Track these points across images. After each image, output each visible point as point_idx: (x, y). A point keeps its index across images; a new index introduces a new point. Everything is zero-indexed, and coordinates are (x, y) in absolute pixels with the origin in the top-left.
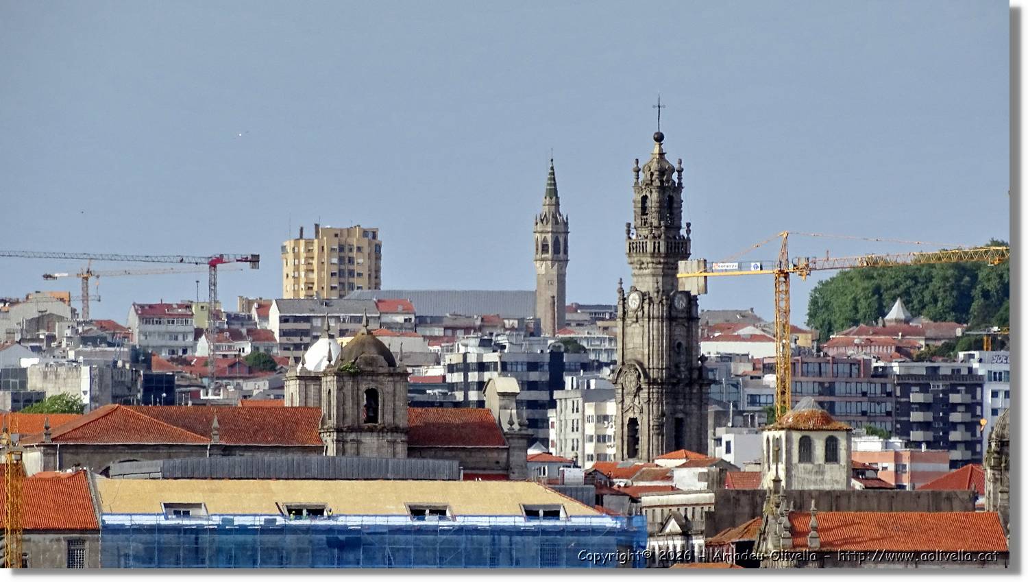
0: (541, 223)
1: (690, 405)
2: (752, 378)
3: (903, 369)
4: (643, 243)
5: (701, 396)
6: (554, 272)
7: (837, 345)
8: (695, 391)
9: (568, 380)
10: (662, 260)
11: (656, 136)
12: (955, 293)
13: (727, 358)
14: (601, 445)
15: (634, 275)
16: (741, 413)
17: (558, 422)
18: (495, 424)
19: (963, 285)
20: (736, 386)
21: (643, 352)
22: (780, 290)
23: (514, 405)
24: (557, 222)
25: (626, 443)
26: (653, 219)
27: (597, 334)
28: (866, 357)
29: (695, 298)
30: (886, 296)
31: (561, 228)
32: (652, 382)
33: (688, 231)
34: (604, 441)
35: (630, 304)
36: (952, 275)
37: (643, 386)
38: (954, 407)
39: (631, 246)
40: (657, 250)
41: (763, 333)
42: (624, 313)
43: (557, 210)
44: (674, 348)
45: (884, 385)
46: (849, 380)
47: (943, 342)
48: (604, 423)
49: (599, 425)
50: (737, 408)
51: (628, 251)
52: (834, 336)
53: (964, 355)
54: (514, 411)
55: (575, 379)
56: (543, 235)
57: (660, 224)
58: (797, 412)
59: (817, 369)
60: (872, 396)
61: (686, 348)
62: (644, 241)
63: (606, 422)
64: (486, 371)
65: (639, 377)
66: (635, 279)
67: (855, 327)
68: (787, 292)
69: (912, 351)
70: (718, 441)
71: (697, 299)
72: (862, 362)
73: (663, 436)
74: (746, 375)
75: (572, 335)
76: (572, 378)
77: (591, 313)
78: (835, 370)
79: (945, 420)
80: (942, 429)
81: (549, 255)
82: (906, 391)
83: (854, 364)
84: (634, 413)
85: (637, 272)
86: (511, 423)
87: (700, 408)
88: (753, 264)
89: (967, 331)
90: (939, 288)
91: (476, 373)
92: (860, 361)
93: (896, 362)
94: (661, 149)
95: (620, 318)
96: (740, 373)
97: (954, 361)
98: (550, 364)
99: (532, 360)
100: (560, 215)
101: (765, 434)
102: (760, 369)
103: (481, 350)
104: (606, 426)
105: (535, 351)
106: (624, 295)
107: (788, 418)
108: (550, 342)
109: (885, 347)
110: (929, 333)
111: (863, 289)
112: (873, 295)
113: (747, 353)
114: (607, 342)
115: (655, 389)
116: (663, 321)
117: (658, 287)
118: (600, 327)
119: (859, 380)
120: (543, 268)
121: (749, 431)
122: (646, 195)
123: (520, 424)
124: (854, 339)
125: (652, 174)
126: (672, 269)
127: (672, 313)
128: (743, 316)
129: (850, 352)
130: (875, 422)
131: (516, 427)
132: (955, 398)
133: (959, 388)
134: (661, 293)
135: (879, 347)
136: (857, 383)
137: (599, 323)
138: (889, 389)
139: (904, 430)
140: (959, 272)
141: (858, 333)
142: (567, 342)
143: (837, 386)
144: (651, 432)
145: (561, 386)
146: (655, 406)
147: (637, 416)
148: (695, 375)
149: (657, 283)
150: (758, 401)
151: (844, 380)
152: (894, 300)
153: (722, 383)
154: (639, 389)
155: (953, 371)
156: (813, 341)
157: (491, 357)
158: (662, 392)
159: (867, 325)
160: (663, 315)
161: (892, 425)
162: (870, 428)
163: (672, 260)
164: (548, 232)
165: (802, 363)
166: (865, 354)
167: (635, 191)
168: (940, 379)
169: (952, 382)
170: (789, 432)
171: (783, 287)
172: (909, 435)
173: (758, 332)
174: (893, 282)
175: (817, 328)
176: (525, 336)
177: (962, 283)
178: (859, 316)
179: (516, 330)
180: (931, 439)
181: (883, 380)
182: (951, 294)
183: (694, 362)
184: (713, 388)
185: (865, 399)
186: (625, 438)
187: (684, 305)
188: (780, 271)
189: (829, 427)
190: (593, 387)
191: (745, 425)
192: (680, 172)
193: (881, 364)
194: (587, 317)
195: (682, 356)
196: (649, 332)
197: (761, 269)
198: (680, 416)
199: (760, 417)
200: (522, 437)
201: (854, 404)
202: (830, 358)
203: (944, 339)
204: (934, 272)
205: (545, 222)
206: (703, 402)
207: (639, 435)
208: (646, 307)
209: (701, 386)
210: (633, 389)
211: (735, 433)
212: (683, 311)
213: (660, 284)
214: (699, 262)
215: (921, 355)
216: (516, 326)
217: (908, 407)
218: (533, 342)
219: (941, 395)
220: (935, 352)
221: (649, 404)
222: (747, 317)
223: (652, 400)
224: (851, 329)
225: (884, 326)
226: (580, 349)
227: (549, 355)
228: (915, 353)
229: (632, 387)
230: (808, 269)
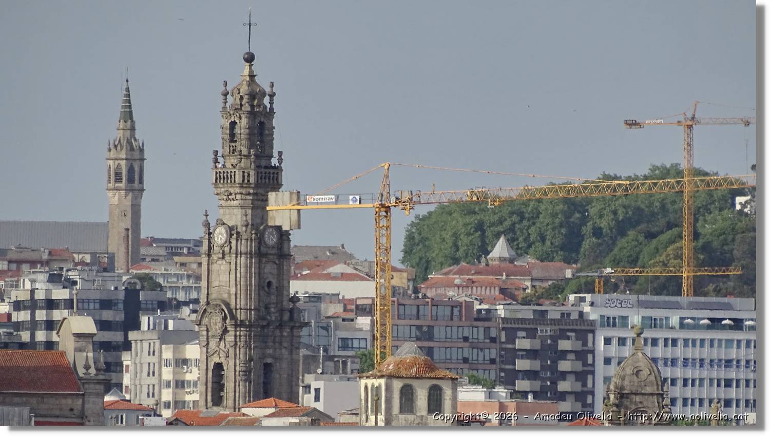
0: (115, 150)
1: (281, 349)
2: (344, 320)
3: (508, 312)
4: (231, 172)
5: (292, 340)
6: (128, 203)
7: (436, 285)
8: (285, 334)
9: (144, 320)
10: (251, 191)
11: (246, 56)
12: (563, 231)
13: (317, 298)
14: (179, 391)
15: (221, 207)
16: (331, 358)
17: (133, 365)
18: (70, 368)
19: (573, 222)
20: (326, 328)
21: (229, 291)
22: (381, 225)
23: (91, 347)
24: (132, 149)
25: (210, 389)
26: (242, 146)
27: (173, 270)
28: (468, 299)
29: (287, 234)
30: (489, 233)
31: (136, 155)
32: (238, 325)
33: (280, 160)
34: (183, 387)
35: (216, 239)
36: (562, 212)
37: (229, 328)
38: (563, 355)
39: (218, 175)
40: (246, 181)
41: (355, 272)
42: (210, 248)
43: (133, 135)
44: (263, 287)
45: (487, 329)
46: (450, 323)
47: (550, 283)
48: (183, 368)
49: (178, 369)
50: (327, 353)
51: (214, 182)
52: (432, 276)
53: (575, 297)
54: (91, 355)
55: (151, 318)
56: (117, 162)
57: (249, 153)
58: (398, 358)
59: (414, 312)
60: (474, 341)
61: (277, 288)
62: (233, 170)
63: (185, 367)
64: (56, 309)
65: (225, 318)
66: (221, 211)
67: (455, 266)
68: (388, 227)
69: (516, 293)
70: (307, 388)
71: (290, 234)
72: (464, 304)
73: (250, 382)
74: (338, 317)
75: (147, 271)
76: (149, 318)
77: (167, 248)
78: (434, 313)
79: (553, 368)
80: (549, 379)
81: (122, 185)
82: (512, 336)
83: (456, 307)
84: (220, 357)
85: (223, 203)
86: (87, 367)
87: (291, 353)
88: (351, 197)
89: (577, 272)
90: (547, 225)
91: (44, 312)
92: (462, 303)
93: (499, 304)
94: (251, 71)
95: (205, 254)
96: (330, 314)
97: (563, 305)
98: (125, 302)
99: (104, 297)
100: (135, 140)
101: (363, 382)
102: (352, 311)
103: (50, 286)
104: (185, 371)
105: (109, 288)
106: (209, 229)
107: (389, 365)
108: (124, 278)
109: (488, 288)
110: (536, 273)
111: (464, 224)
112: (476, 231)
113: (338, 293)
114: (186, 279)
115: (243, 332)
116: (251, 258)
117: (247, 221)
118: (176, 263)
119: (461, 324)
120: (117, 198)
121: (340, 378)
122: (235, 121)
123: (97, 369)
124: (455, 279)
125: (241, 98)
126: (262, 200)
127: (262, 248)
128: (333, 253)
129: (451, 293)
130: (477, 370)
131: (93, 371)
132: (564, 345)
133: (569, 334)
134: (250, 226)
135: (481, 287)
136: (458, 327)
137: (176, 259)
138: (493, 334)
139: (508, 379)
140: (569, 207)
141: (460, 272)
142: (144, 278)
143: (436, 329)
144: (238, 378)
145: (137, 326)
146: (242, 350)
147: (222, 360)
148: (286, 317)
149: (246, 215)
150: (350, 346)
151: (444, 323)
152: (497, 236)
153: (311, 326)
154: (225, 331)
155: (562, 315)
156: (409, 280)
157: (61, 294)
158: (250, 336)
159: (467, 263)
160: (251, 251)
161: (496, 374)
162: (473, 376)
163: (261, 191)
164: (123, 159)
165: (399, 304)
166: (466, 296)
167: (223, 116)
168: (548, 324)
169: (562, 327)
170: (389, 380)
171: (384, 222)
172: (514, 385)
173: (349, 270)
174: (496, 218)
175: (412, 266)
176: (98, 271)
177: (572, 220)
178: (460, 254)
179: (87, 264)
180: (538, 389)
181: (487, 324)
182: (559, 232)
183: (285, 303)
184: (305, 331)
185: (467, 344)
186: (210, 385)
187: (274, 240)
188: (381, 204)
189: (433, 375)
190: (171, 327)
191: (336, 372)
192: (272, 96)
193: (485, 306)
194: (163, 252)
195: (273, 297)
196: (236, 269)
197: (360, 203)
198: (269, 361)
199: (353, 362)
200: (99, 382)
201: (454, 350)
202: (429, 300)
203: (551, 280)
204: (542, 207)
205: (119, 148)
206: (294, 347)
207: (224, 381)
208: (234, 242)
209: (292, 328)
210: (219, 331)
211: (324, 380)
212: (273, 247)
213: (249, 217)
214: (291, 193)
215: (526, 297)
216: (88, 261)
217: (514, 354)
218: (105, 279)
219: (549, 342)
220: (542, 294)
221: (235, 348)
222: (337, 254)
223: (238, 343)
224: (451, 268)
225: (487, 265)
226: (156, 286)
227: (124, 292)
228: (520, 295)
229: (217, 328)
230: (411, 203)
